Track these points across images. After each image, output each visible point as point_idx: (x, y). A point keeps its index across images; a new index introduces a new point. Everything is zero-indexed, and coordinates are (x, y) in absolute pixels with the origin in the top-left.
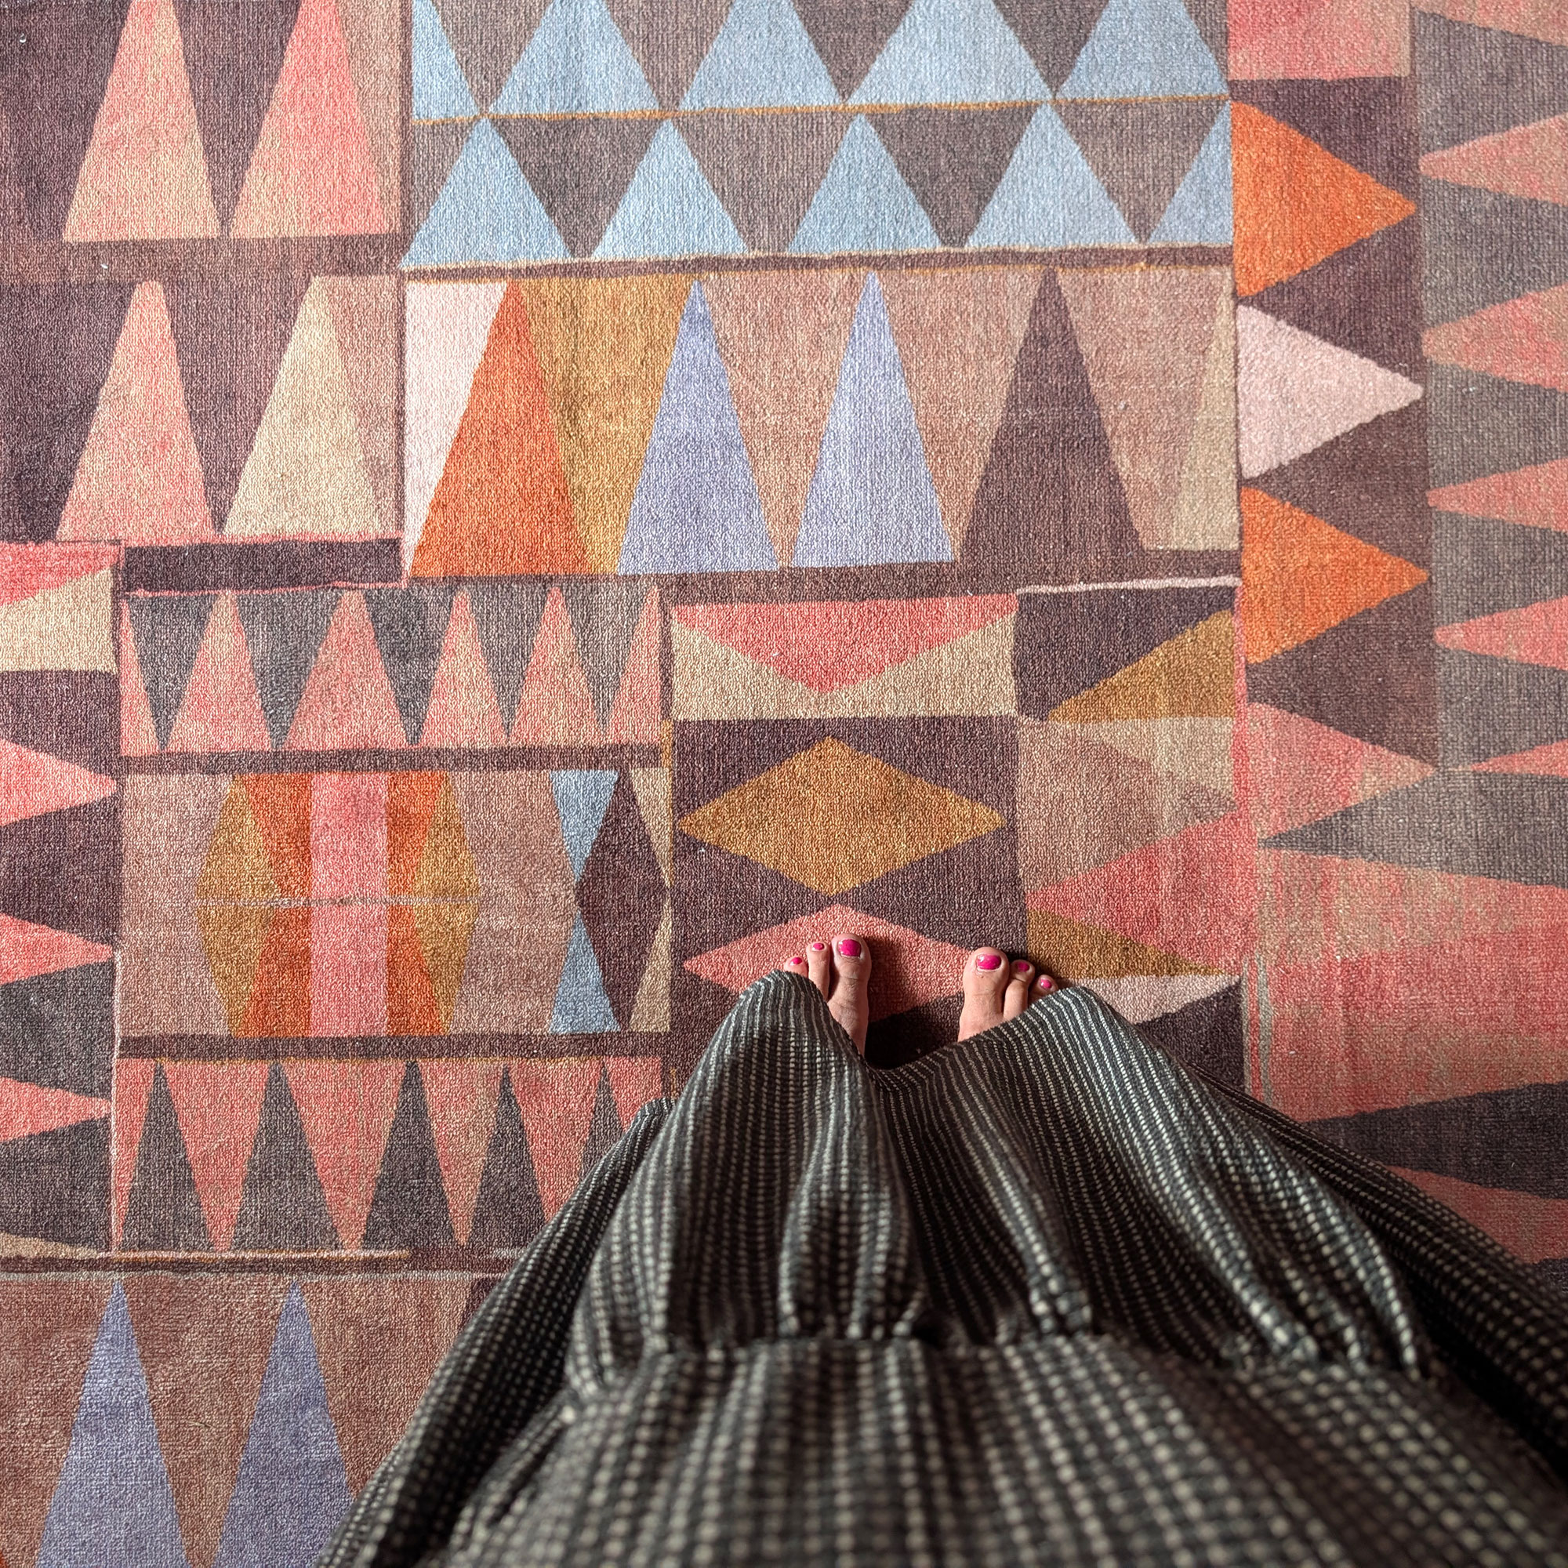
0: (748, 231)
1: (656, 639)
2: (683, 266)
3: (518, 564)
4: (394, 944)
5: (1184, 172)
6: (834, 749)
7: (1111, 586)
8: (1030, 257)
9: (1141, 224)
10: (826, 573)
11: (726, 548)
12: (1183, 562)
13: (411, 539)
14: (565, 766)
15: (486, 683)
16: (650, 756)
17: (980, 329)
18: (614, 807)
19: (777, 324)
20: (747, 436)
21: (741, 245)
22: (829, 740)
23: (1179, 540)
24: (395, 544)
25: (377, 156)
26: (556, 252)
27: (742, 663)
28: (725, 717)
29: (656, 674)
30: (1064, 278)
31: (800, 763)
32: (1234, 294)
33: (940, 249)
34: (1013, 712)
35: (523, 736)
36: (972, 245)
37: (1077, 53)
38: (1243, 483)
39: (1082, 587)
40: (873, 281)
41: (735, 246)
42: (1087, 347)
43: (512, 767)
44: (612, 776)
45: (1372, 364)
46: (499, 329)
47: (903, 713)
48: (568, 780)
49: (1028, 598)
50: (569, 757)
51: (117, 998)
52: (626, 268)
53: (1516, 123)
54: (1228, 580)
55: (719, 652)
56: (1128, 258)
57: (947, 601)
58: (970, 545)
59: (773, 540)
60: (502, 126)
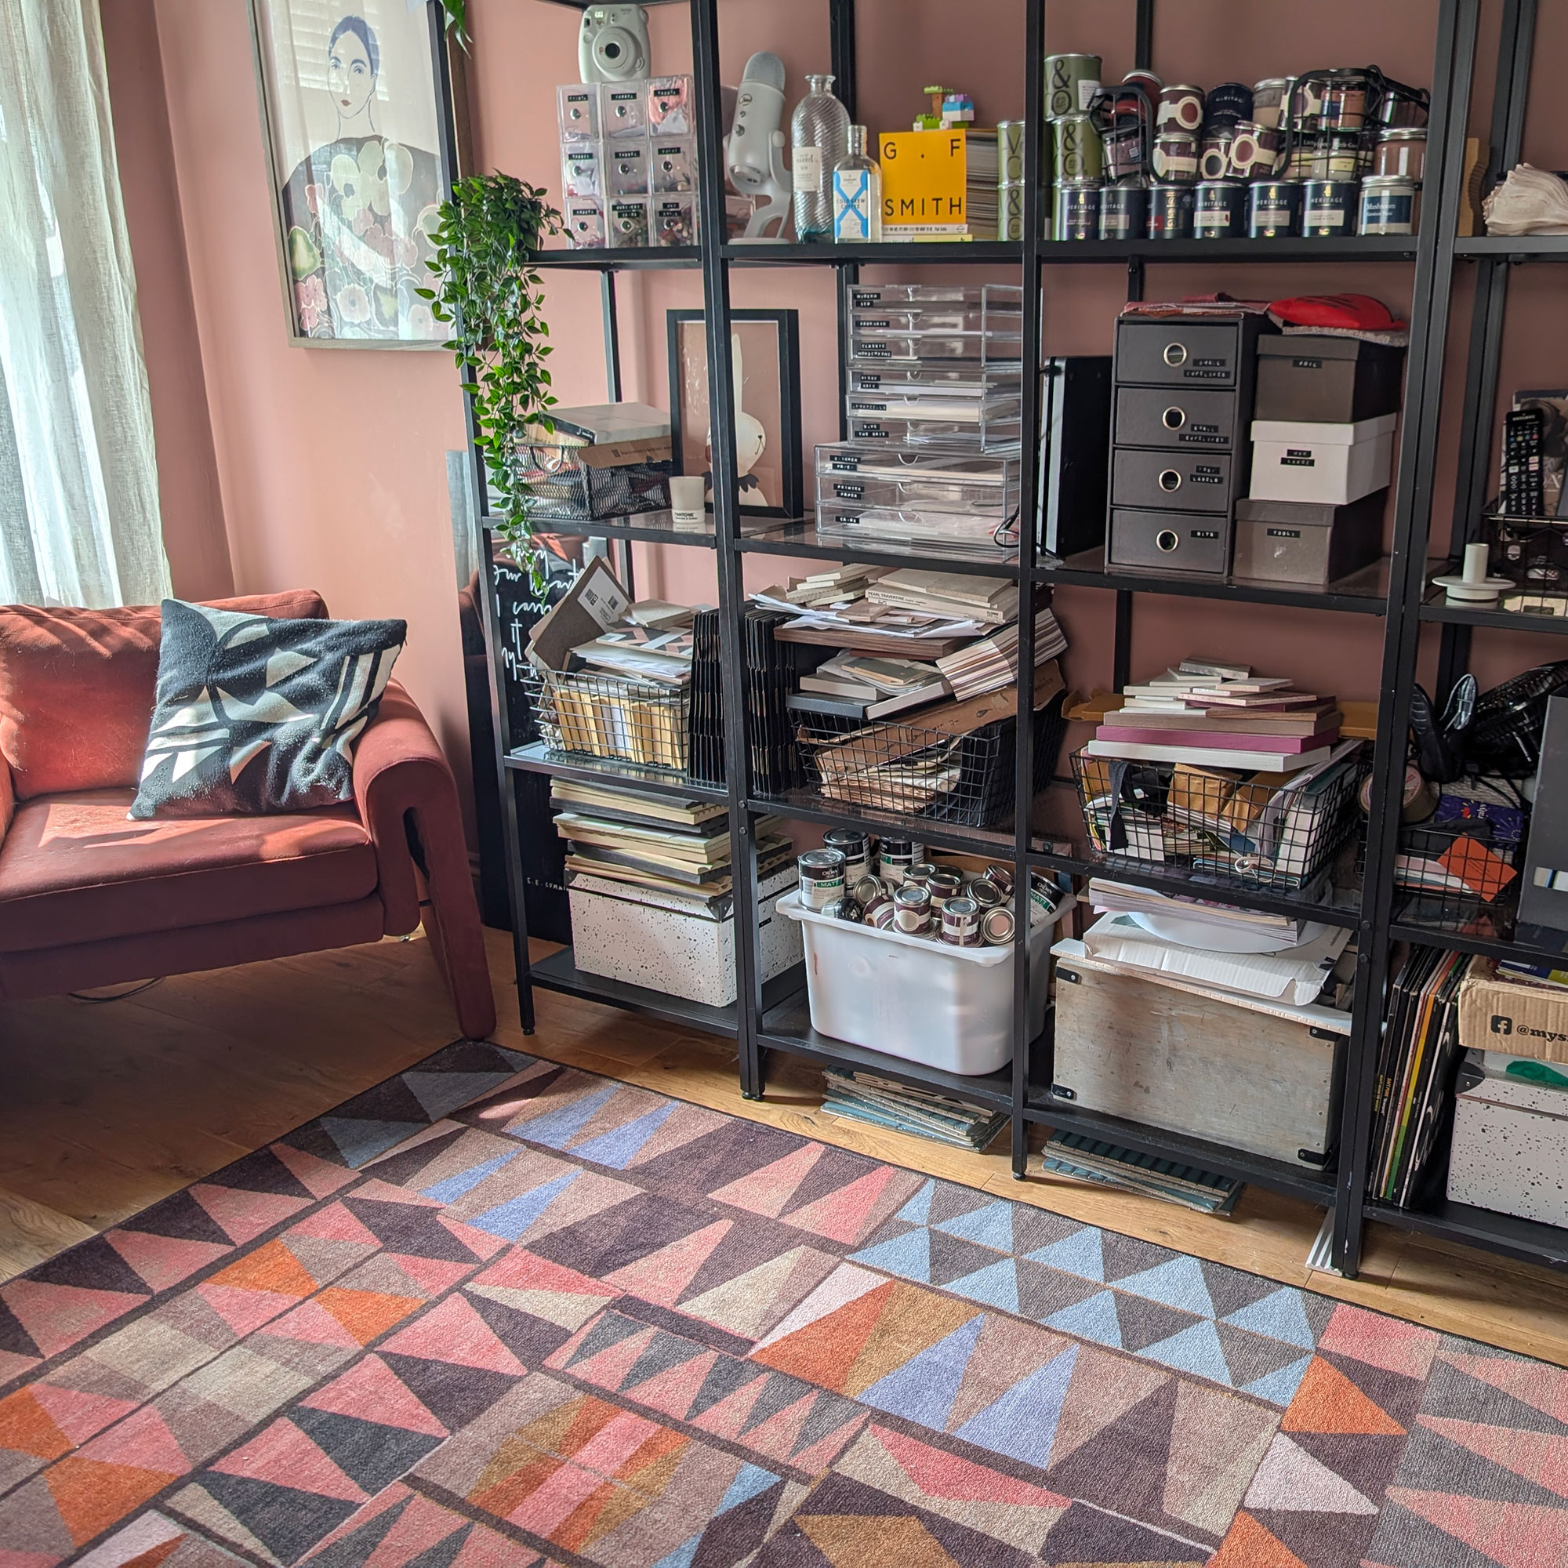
0: (1024, 1307)
1: (852, 1433)
2: (982, 1306)
3: (807, 1376)
4: (592, 1497)
5: (1274, 1370)
6: (915, 1524)
7: (1133, 1521)
8: (1168, 1369)
9: (1238, 1380)
10: (968, 1445)
11: (920, 1412)
12: (1185, 1528)
13: (761, 1345)
14: (756, 1463)
15: (747, 1411)
16: (805, 1479)
17: (1122, 1385)
18: (765, 1494)
19: (1014, 1342)
20: (966, 1375)
21: (1017, 1310)
22: (914, 1518)
23: (1187, 1517)
24: (752, 1343)
25: (867, 1222)
26: (924, 1279)
27: (891, 1462)
28: (862, 1481)
29: (840, 1446)
30: (1182, 1385)
31: (888, 1521)
32: (1279, 1427)
33: (1120, 1349)
34: (1035, 1554)
35: (747, 1441)
36: (1139, 1353)
37: (1237, 1308)
38: (1241, 1507)
39: (1115, 1514)
40: (1077, 1346)
41: (1014, 1310)
42: (1179, 1416)
43: (728, 1451)
44: (777, 1478)
45: (1350, 1486)
46: (872, 1294)
47: (967, 1525)
48: (752, 1470)
49: (1079, 1504)
50: (762, 1461)
51: (427, 1456)
52: (953, 1296)
53: (1483, 1422)
54: (1209, 1549)
55: (882, 1452)
56: (1224, 1389)
57: (1030, 1486)
58: (1058, 1468)
59: (949, 1420)
60: (932, 1232)
